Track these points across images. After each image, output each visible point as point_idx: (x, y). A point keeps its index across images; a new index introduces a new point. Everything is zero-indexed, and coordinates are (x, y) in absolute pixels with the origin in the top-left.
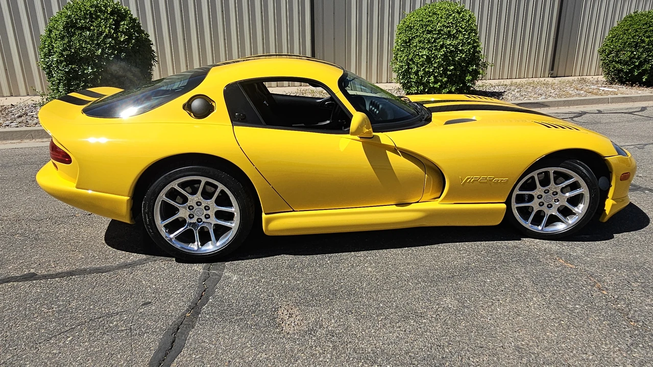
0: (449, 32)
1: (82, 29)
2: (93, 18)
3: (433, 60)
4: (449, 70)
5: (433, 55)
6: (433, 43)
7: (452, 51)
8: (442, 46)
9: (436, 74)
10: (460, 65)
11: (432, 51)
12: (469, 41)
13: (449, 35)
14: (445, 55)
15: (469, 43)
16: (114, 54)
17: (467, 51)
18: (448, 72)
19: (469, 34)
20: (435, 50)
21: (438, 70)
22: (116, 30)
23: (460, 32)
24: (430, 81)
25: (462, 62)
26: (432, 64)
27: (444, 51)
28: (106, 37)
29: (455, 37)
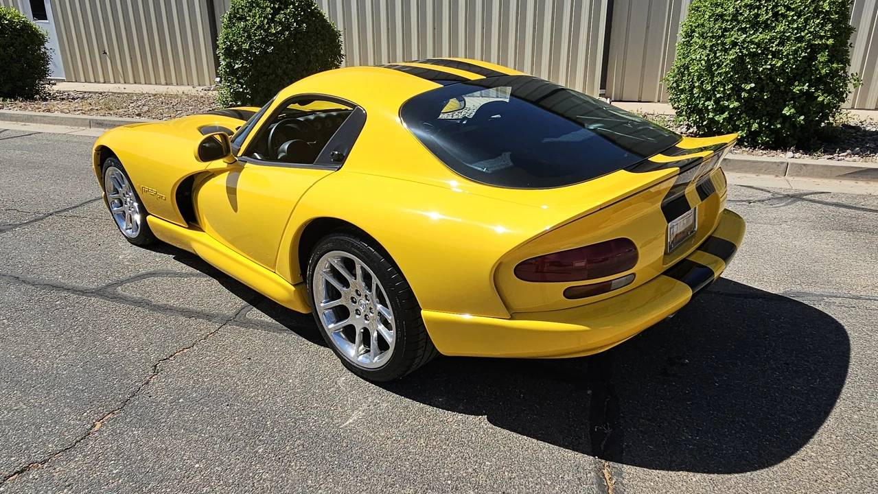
0: (757, 16)
1: (242, 18)
2: (253, 7)
3: (716, 70)
4: (744, 90)
5: (717, 60)
6: (720, 37)
7: (753, 55)
8: (734, 44)
9: (718, 96)
10: (773, 81)
11: (715, 54)
12: (803, 34)
13: (755, 24)
14: (740, 60)
15: (800, 40)
16: (262, 48)
17: (788, 54)
18: (743, 94)
19: (806, 20)
20: (721, 51)
21: (724, 88)
22: (272, 20)
23: (784, 16)
24: (710, 108)
25: (777, 75)
26: (713, 76)
27: (737, 53)
28: (259, 27)
29: (767, 26)
